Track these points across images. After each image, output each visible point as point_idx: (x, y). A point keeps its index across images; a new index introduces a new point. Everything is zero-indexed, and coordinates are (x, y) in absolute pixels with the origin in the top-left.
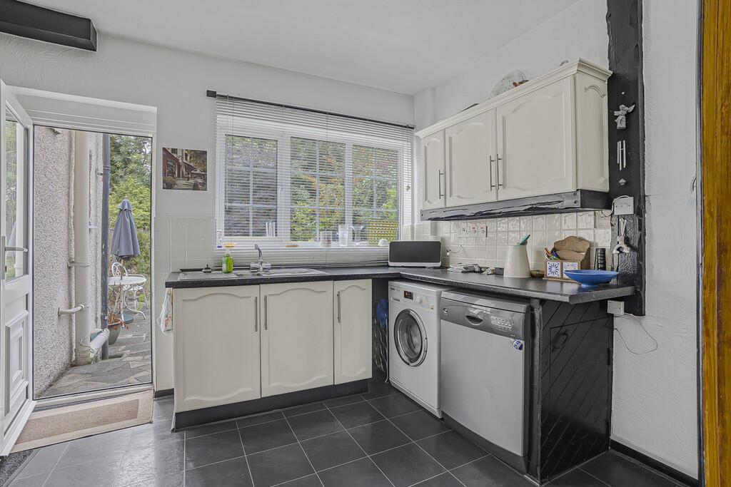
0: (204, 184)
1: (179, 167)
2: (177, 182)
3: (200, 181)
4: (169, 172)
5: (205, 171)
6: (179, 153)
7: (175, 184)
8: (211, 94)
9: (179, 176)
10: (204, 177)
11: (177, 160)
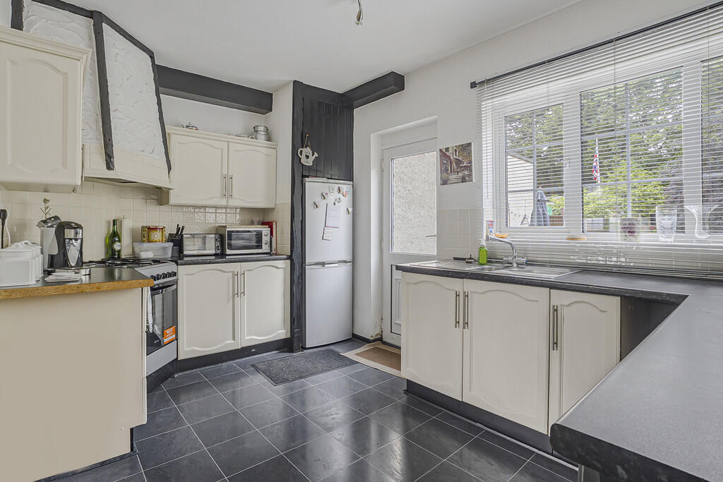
0: (470, 175)
1: (451, 162)
2: (450, 177)
3: (466, 173)
4: (445, 170)
5: (470, 162)
6: (451, 151)
7: (448, 179)
8: (473, 85)
9: (451, 172)
10: (469, 168)
11: (449, 157)
